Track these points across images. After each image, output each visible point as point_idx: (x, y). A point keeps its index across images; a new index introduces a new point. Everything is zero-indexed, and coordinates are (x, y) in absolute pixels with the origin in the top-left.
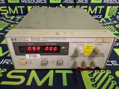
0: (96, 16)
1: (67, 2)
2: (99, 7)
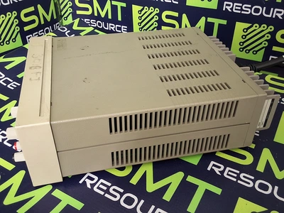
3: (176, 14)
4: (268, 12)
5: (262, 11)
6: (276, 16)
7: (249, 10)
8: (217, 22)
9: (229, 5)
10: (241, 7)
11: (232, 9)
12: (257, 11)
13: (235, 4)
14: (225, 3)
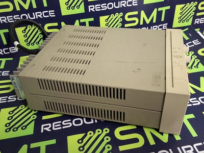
0: (157, 26)
1: (97, 10)
2: (160, 9)
3: (56, 24)
4: (117, 5)
5: (114, 5)
6: (122, 6)
7: (106, 7)
8: (87, 21)
9: (92, 7)
10: (100, 6)
11: (95, 9)
12: (110, 6)
13: (96, 6)
14: (89, 7)
